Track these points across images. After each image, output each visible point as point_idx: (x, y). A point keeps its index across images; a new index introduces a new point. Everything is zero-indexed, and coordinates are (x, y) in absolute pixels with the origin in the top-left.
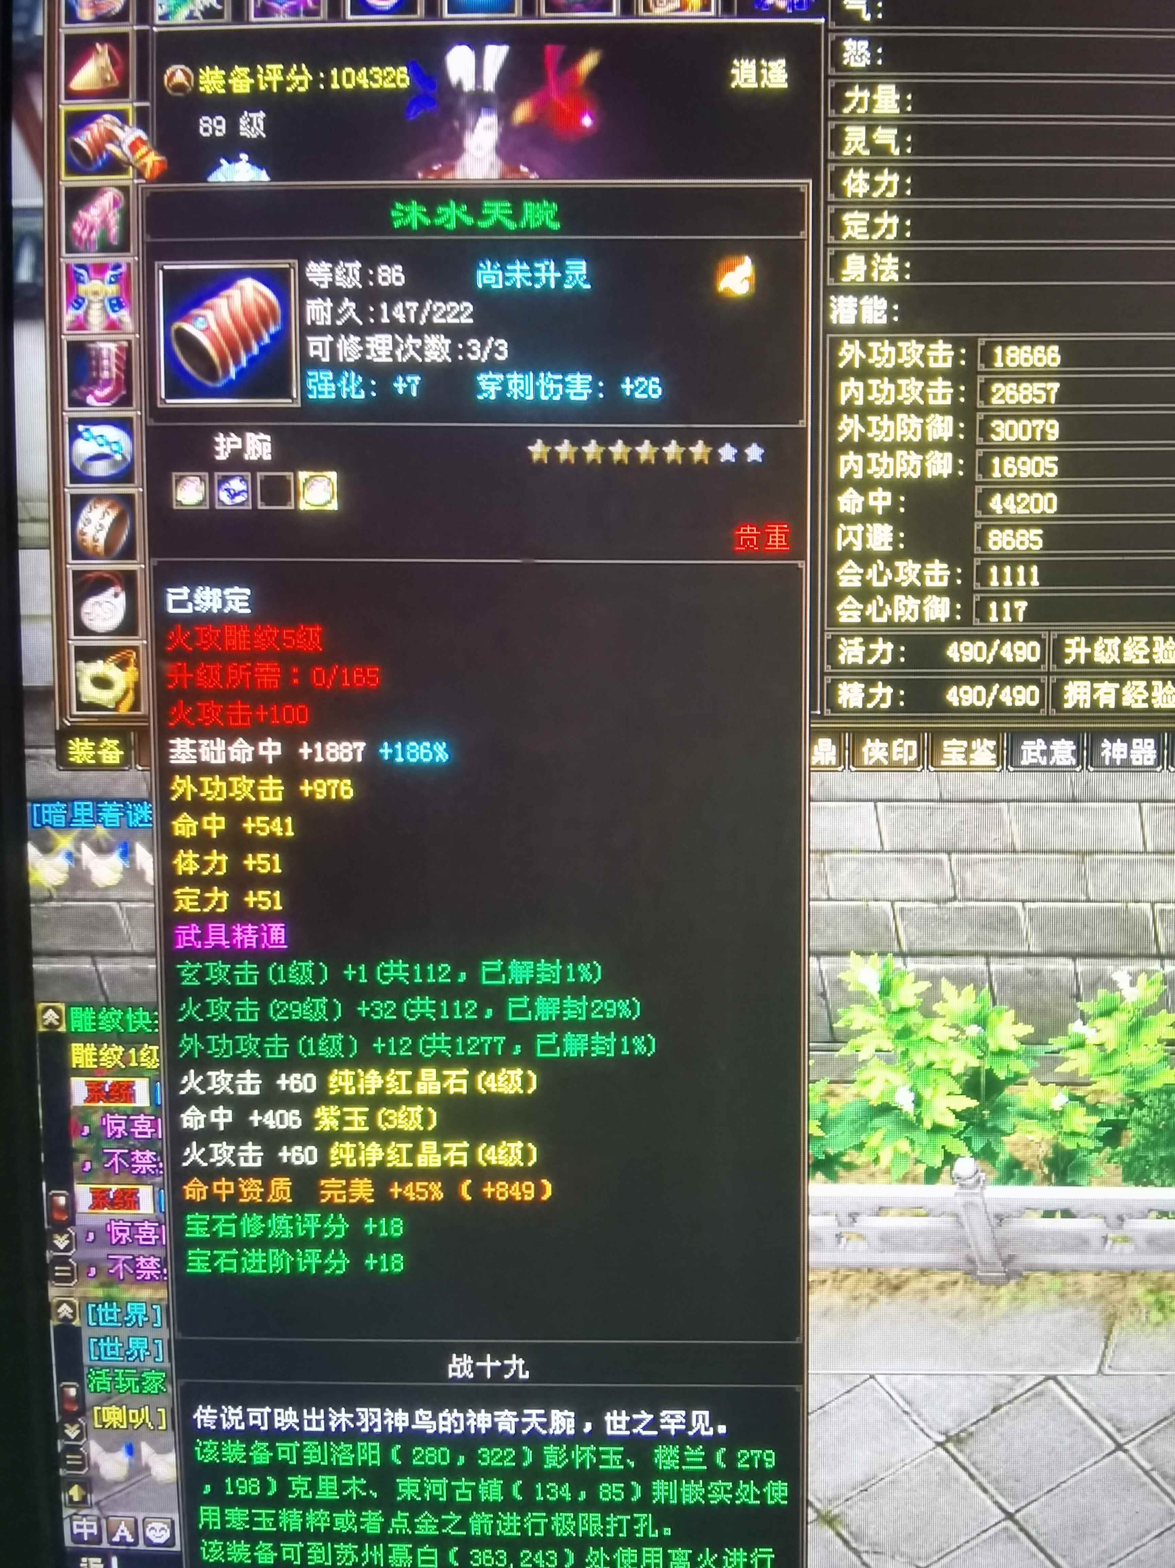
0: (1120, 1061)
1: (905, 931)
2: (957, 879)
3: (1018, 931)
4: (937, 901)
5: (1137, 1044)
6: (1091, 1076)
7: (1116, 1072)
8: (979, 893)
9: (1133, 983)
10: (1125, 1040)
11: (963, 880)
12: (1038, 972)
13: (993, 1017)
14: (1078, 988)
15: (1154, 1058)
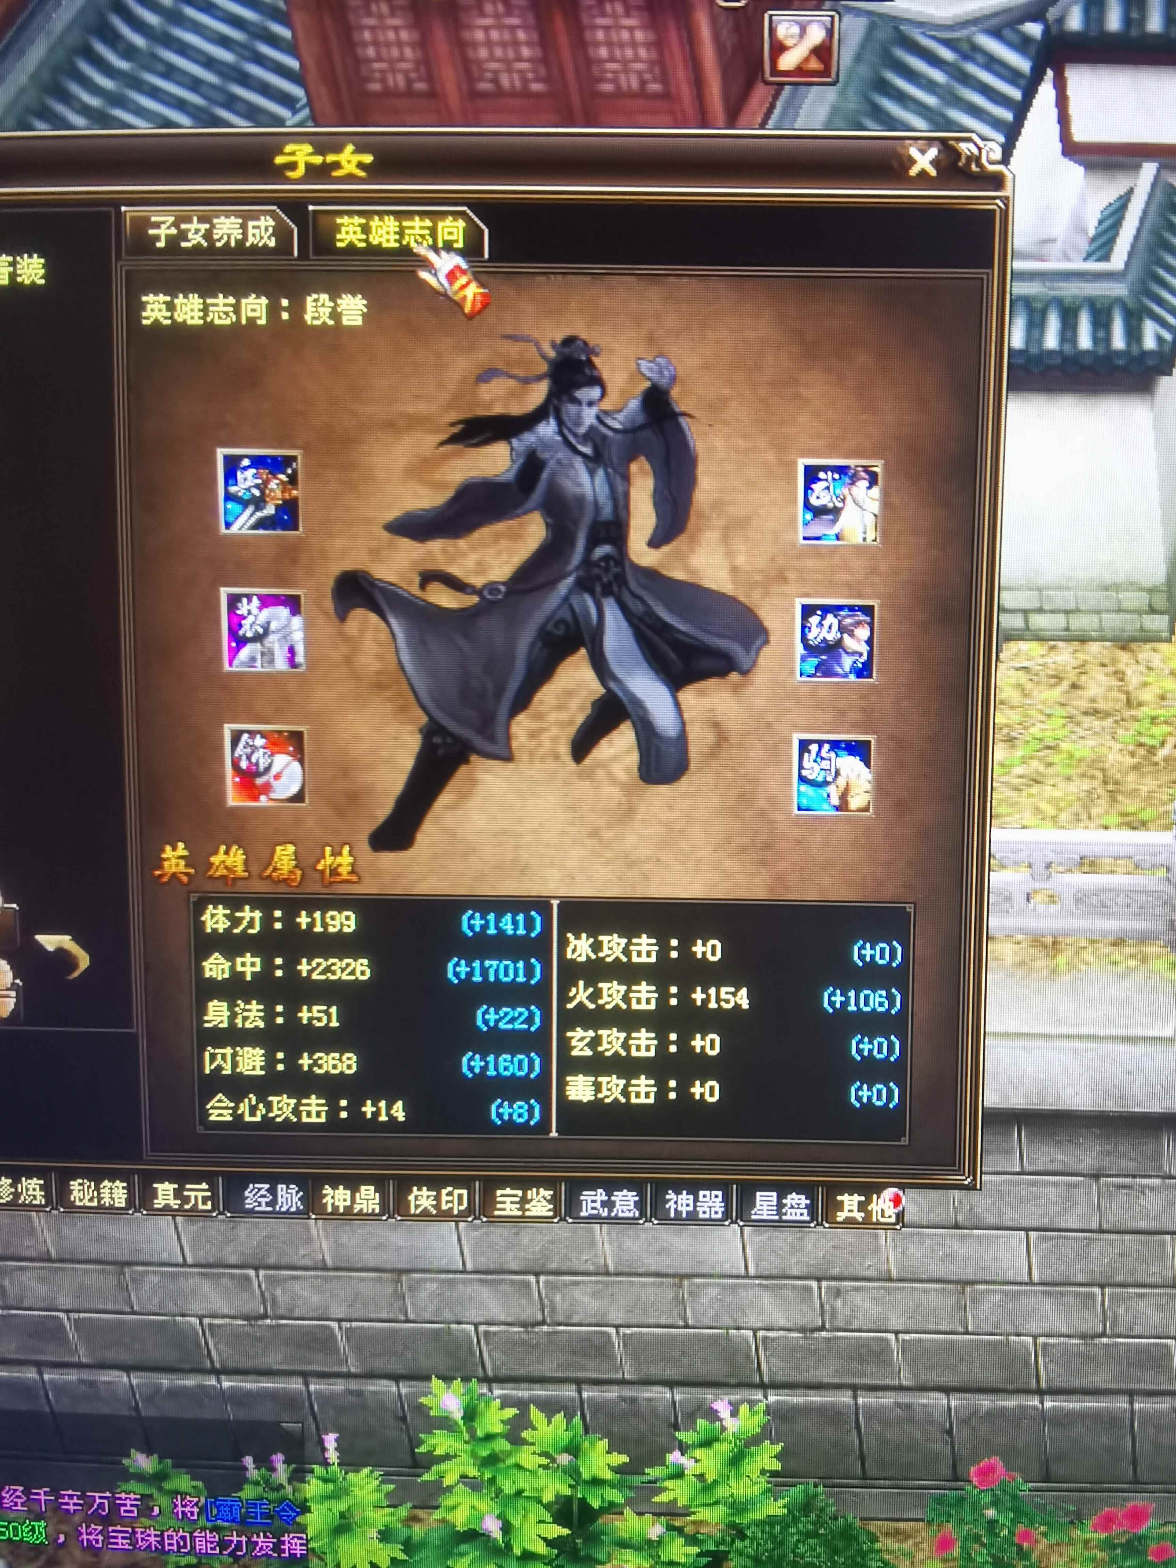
0: (722, 1492)
1: (490, 1355)
2: (546, 1301)
3: (611, 1357)
4: (524, 1325)
5: (739, 1476)
6: (690, 1507)
7: (716, 1503)
8: (570, 1317)
9: (734, 1414)
10: (726, 1471)
11: (552, 1302)
12: (633, 1400)
13: (586, 1444)
14: (676, 1417)
15: (756, 1490)
